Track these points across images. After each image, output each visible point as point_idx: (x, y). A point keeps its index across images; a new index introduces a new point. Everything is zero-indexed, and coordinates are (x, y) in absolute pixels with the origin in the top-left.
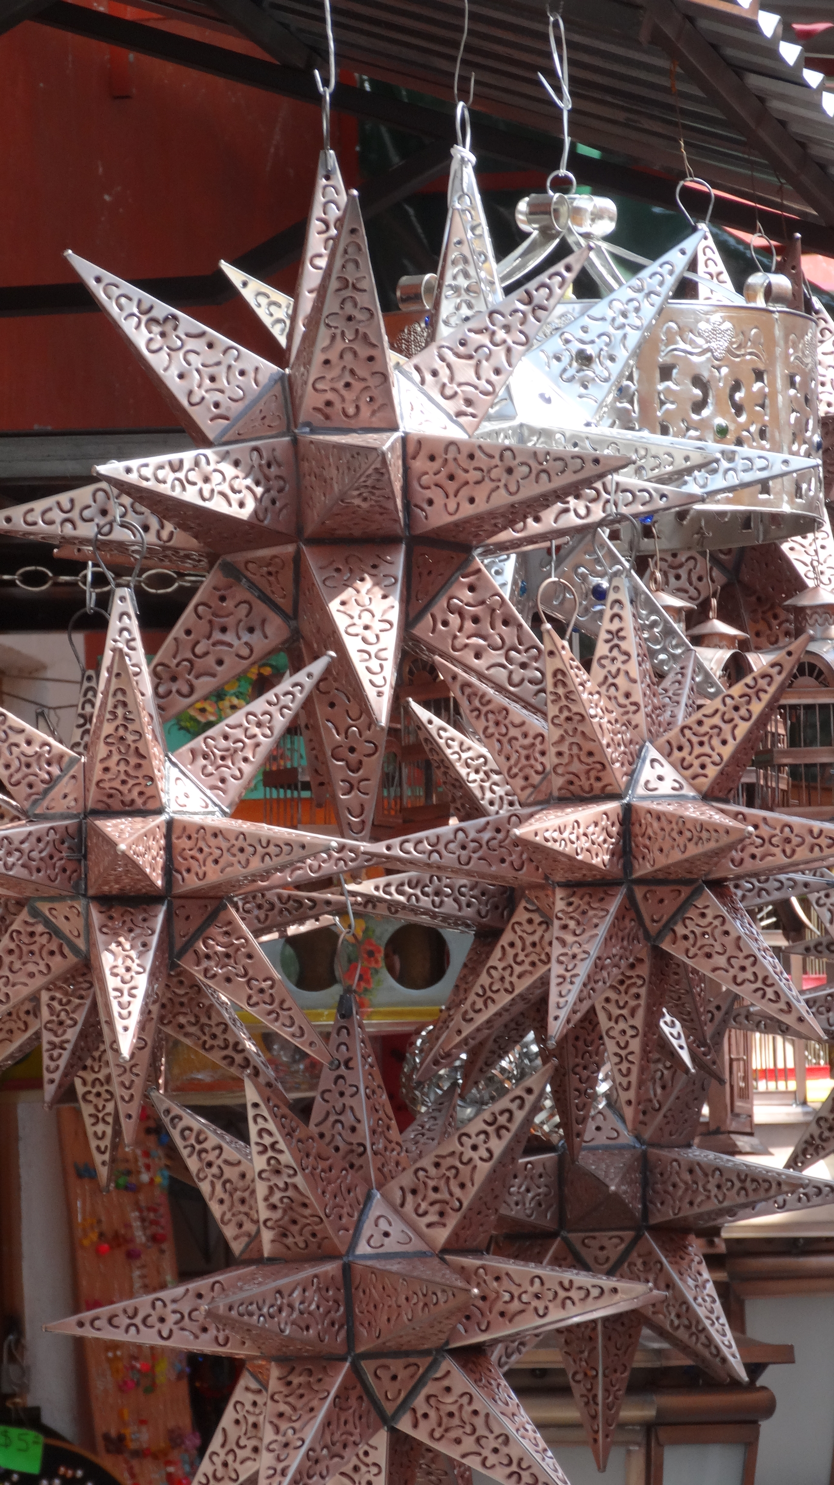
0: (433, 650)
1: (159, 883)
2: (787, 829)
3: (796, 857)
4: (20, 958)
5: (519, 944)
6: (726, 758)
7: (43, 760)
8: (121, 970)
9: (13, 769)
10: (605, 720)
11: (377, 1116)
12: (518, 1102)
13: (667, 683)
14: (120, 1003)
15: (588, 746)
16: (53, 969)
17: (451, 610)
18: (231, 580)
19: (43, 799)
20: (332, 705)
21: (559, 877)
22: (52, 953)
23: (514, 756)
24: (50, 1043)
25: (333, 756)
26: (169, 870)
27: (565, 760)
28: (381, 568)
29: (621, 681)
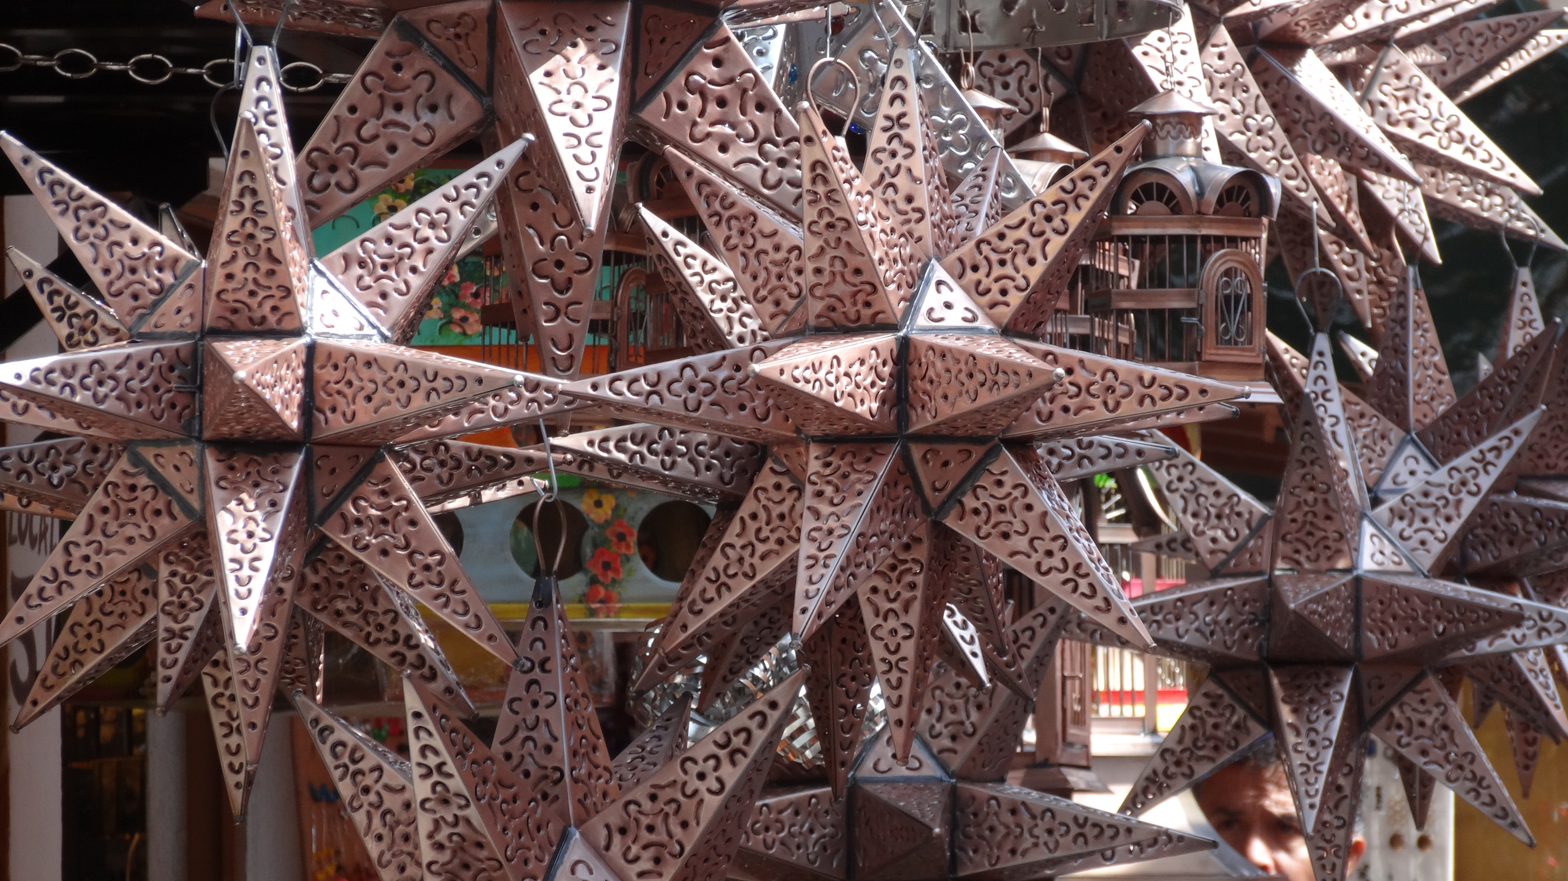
0: (665, 139)
1: (294, 424)
2: (1110, 375)
3: (1120, 412)
4: (117, 518)
5: (763, 515)
6: (1033, 282)
7: (152, 264)
8: (241, 536)
9: (113, 275)
10: (877, 230)
11: (580, 734)
12: (758, 719)
13: (963, 188)
14: (238, 579)
15: (855, 261)
16: (159, 533)
17: (690, 88)
18: (408, 44)
19: (151, 314)
20: (535, 207)
21: (813, 429)
22: (158, 513)
23: (763, 275)
24: (167, 630)
25: (534, 271)
26: (308, 408)
27: (825, 278)
28: (599, 30)
29: (901, 180)
